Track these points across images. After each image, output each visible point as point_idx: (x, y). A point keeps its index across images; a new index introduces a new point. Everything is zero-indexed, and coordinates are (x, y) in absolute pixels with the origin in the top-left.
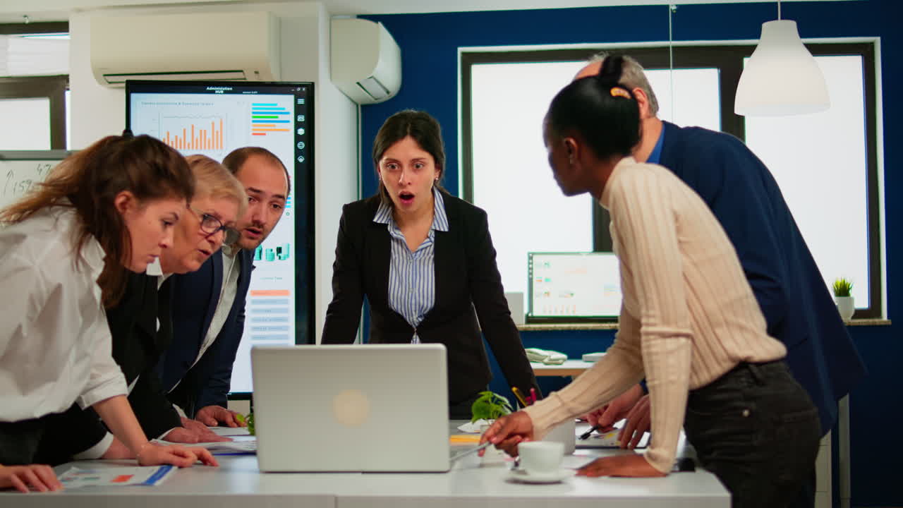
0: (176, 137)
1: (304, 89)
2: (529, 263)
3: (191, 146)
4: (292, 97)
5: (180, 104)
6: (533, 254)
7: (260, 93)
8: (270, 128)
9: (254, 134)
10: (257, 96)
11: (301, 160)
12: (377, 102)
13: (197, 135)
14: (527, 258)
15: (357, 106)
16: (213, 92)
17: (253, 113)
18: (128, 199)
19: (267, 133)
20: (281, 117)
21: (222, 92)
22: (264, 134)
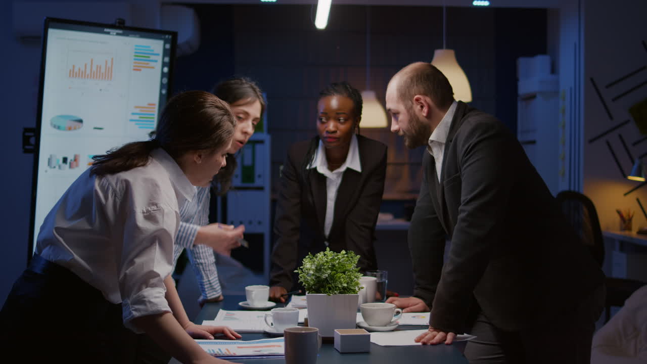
0: (79, 69)
1: (171, 36)
3: (89, 76)
4: (162, 43)
8: (145, 65)
9: (134, 70)
11: (164, 92)
13: (94, 69)
16: (108, 33)
17: (135, 53)
19: (142, 69)
20: (152, 58)
21: (115, 34)
22: (140, 70)
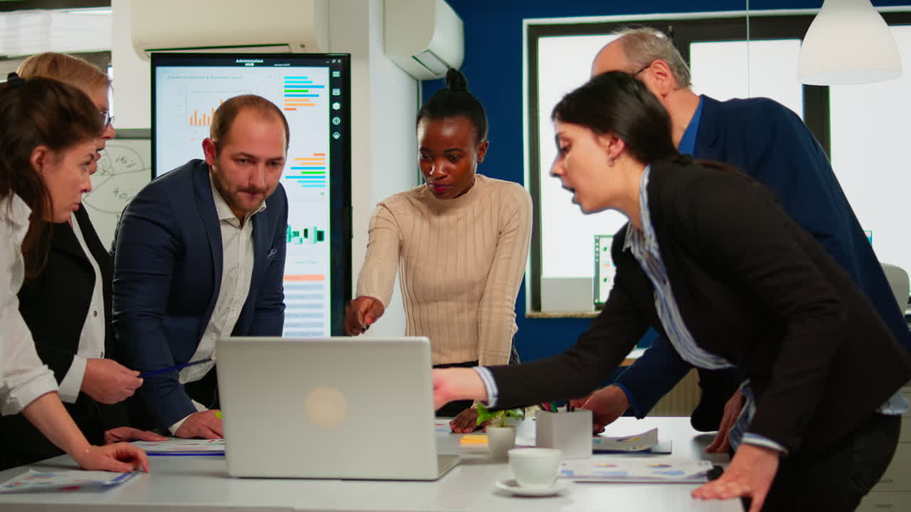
0: (204, 115)
1: (339, 61)
2: (596, 247)
4: (326, 70)
5: (208, 77)
6: (600, 237)
7: (292, 65)
8: (303, 102)
9: (287, 109)
10: (289, 68)
11: (337, 136)
12: (436, 77)
14: (593, 241)
15: (418, 81)
16: (243, 65)
17: (286, 87)
18: (43, 153)
19: (298, 108)
20: (312, 91)
21: (253, 65)
22: (295, 109)
